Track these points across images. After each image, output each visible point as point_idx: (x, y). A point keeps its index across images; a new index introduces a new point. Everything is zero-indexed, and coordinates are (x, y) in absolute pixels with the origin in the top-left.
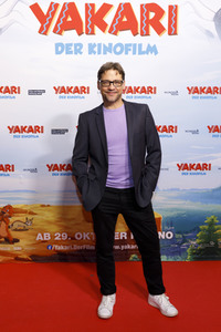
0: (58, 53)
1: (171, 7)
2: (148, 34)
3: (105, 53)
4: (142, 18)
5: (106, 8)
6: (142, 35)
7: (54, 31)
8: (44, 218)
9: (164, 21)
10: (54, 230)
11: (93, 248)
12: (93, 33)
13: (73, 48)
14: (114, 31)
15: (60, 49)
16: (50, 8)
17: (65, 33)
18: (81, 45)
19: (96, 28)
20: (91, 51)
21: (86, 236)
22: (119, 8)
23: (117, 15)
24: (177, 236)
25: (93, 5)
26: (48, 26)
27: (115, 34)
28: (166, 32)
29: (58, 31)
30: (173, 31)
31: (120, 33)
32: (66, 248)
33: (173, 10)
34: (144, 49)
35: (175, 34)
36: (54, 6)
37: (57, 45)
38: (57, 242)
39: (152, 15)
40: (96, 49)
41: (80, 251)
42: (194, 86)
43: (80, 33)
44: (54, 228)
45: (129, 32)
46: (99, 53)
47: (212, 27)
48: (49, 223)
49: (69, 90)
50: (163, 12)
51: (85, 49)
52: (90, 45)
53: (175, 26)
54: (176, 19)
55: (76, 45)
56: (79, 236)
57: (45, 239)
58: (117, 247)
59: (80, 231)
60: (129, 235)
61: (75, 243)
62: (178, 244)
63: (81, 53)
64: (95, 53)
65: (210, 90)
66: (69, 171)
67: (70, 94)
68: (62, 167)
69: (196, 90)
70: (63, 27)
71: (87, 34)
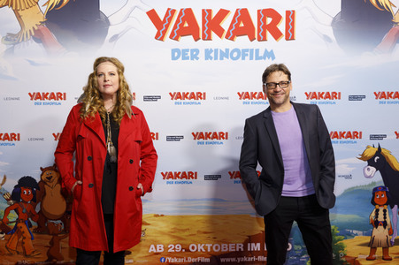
0: (174, 58)
1: (288, 13)
2: (265, 39)
3: (221, 59)
4: (259, 24)
5: (223, 13)
6: (259, 40)
7: (171, 37)
8: (158, 228)
9: (282, 27)
10: (168, 242)
11: (208, 260)
12: (209, 39)
13: (189, 54)
14: (231, 37)
15: (176, 54)
16: (167, 14)
17: (181, 39)
18: (197, 51)
19: (213, 34)
20: (208, 57)
21: (201, 247)
22: (236, 14)
23: (233, 21)
24: (296, 247)
25: (210, 11)
26: (164, 32)
27: (232, 39)
28: (283, 38)
29: (174, 37)
30: (290, 36)
31: (237, 39)
32: (180, 261)
33: (290, 15)
34: (261, 54)
35: (293, 39)
36: (171, 12)
37: (174, 51)
38: (171, 255)
39: (269, 20)
40: (212, 55)
41: (191, 263)
42: (313, 91)
43: (196, 39)
44: (167, 240)
45: (246, 38)
46: (216, 59)
47: (330, 32)
48: (163, 233)
49: (185, 96)
50: (280, 17)
51: (202, 55)
52: (206, 50)
53: (293, 31)
54: (293, 24)
55: (192, 51)
56: (193, 248)
57: (158, 251)
58: (233, 260)
59: (194, 242)
60: (245, 247)
61: (189, 255)
62: (297, 256)
63: (197, 59)
64: (211, 58)
65: (328, 96)
66: (184, 180)
67: (186, 100)
68: (177, 175)
69: (314, 96)
70: (179, 33)
71: (204, 39)
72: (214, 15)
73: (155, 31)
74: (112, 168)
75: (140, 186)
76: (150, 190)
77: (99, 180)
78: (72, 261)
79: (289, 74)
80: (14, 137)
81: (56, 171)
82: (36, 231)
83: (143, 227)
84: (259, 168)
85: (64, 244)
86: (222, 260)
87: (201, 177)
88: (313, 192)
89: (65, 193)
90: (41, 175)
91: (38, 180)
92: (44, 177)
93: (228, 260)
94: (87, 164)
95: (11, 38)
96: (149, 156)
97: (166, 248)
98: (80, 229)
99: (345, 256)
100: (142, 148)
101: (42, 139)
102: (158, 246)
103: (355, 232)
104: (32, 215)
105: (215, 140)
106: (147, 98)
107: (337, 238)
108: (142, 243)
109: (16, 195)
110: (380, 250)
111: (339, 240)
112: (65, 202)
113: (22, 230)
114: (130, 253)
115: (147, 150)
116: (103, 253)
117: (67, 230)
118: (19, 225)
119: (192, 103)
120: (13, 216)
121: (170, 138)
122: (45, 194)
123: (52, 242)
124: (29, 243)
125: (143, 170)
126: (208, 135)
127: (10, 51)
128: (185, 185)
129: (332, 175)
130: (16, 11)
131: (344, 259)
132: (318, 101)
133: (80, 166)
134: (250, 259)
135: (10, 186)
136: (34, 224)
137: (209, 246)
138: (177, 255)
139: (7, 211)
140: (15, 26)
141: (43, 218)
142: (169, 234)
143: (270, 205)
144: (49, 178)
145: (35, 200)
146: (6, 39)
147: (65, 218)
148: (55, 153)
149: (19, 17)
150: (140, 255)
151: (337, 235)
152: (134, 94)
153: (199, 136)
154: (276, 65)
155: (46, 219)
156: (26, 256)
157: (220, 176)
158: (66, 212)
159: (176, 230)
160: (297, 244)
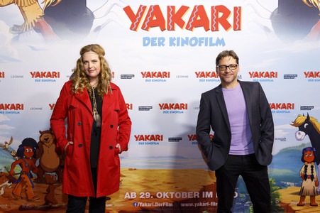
0: (145, 45)
1: (236, 9)
2: (217, 30)
3: (183, 45)
4: (213, 17)
5: (184, 9)
6: (213, 30)
7: (143, 28)
8: (132, 180)
9: (230, 20)
11: (171, 205)
12: (173, 29)
13: (157, 42)
14: (190, 28)
15: (147, 42)
16: (139, 10)
17: (151, 29)
18: (163, 39)
19: (176, 25)
20: (172, 43)
21: (165, 195)
22: (194, 10)
23: (192, 15)
24: (241, 195)
25: (173, 7)
26: (137, 24)
27: (191, 30)
28: (232, 29)
29: (145, 28)
30: (237, 27)
31: (195, 29)
32: (149, 205)
33: (238, 11)
34: (214, 41)
35: (239, 29)
36: (142, 8)
37: (145, 39)
38: (142, 200)
39: (220, 15)
40: (175, 42)
41: (158, 207)
42: (255, 71)
43: (163, 29)
44: (138, 189)
45: (202, 28)
46: (178, 45)
47: (269, 24)
48: (135, 183)
49: (154, 75)
50: (229, 12)
51: (167, 42)
52: (171, 39)
53: (239, 23)
54: (240, 18)
55: (160, 39)
56: (159, 195)
57: (132, 197)
58: (191, 205)
59: (160, 190)
60: (201, 195)
61: (156, 201)
62: (242, 202)
63: (163, 45)
64: (174, 45)
65: (267, 75)
66: (153, 141)
67: (154, 78)
68: (147, 137)
69: (256, 75)
70: (149, 25)
71: (169, 30)
72: (176, 10)
73: (130, 23)
74: (97, 132)
75: (118, 146)
76: (126, 149)
77: (88, 141)
78: (64, 205)
79: (237, 59)
80: (19, 107)
81: (51, 134)
82: (36, 181)
83: (121, 178)
84: (212, 133)
85: (58, 191)
86: (183, 205)
87: (166, 140)
88: (253, 152)
89: (59, 151)
90: (40, 137)
91: (38, 141)
92: (42, 139)
93: (187, 205)
94: (78, 128)
95: (17, 29)
96: (125, 122)
97: (138, 195)
98: (71, 180)
99: (280, 202)
100: (120, 116)
101: (41, 109)
102: (132, 193)
103: (288, 183)
104: (33, 168)
105: (177, 110)
106: (124, 77)
107: (274, 188)
108: (120, 191)
109: (20, 152)
110: (308, 198)
111: (275, 190)
112: (58, 158)
113: (25, 180)
114: (109, 199)
115: (123, 118)
116: (88, 198)
117: (60, 180)
118: (23, 176)
119: (160, 80)
120: (18, 169)
121: (142, 108)
122: (43, 152)
123: (48, 190)
124: (31, 191)
125: (120, 133)
126: (171, 106)
127: (16, 39)
128: (153, 145)
129: (271, 138)
130: (20, 8)
131: (279, 205)
132: (259, 79)
133: (71, 130)
134: (204, 204)
135: (16, 145)
136: (34, 175)
137: (172, 193)
138: (147, 200)
139: (13, 165)
140: (20, 20)
141: (41, 170)
142: (141, 184)
143: (220, 162)
144: (46, 140)
145: (35, 157)
146: (13, 30)
147: (59, 170)
148: (51, 120)
149: (23, 12)
150: (118, 200)
151: (274, 185)
152: (113, 73)
153: (165, 106)
154: (227, 52)
155: (44, 172)
156: (28, 200)
157: (181, 139)
158: (60, 166)
159: (146, 181)
160: (242, 193)
